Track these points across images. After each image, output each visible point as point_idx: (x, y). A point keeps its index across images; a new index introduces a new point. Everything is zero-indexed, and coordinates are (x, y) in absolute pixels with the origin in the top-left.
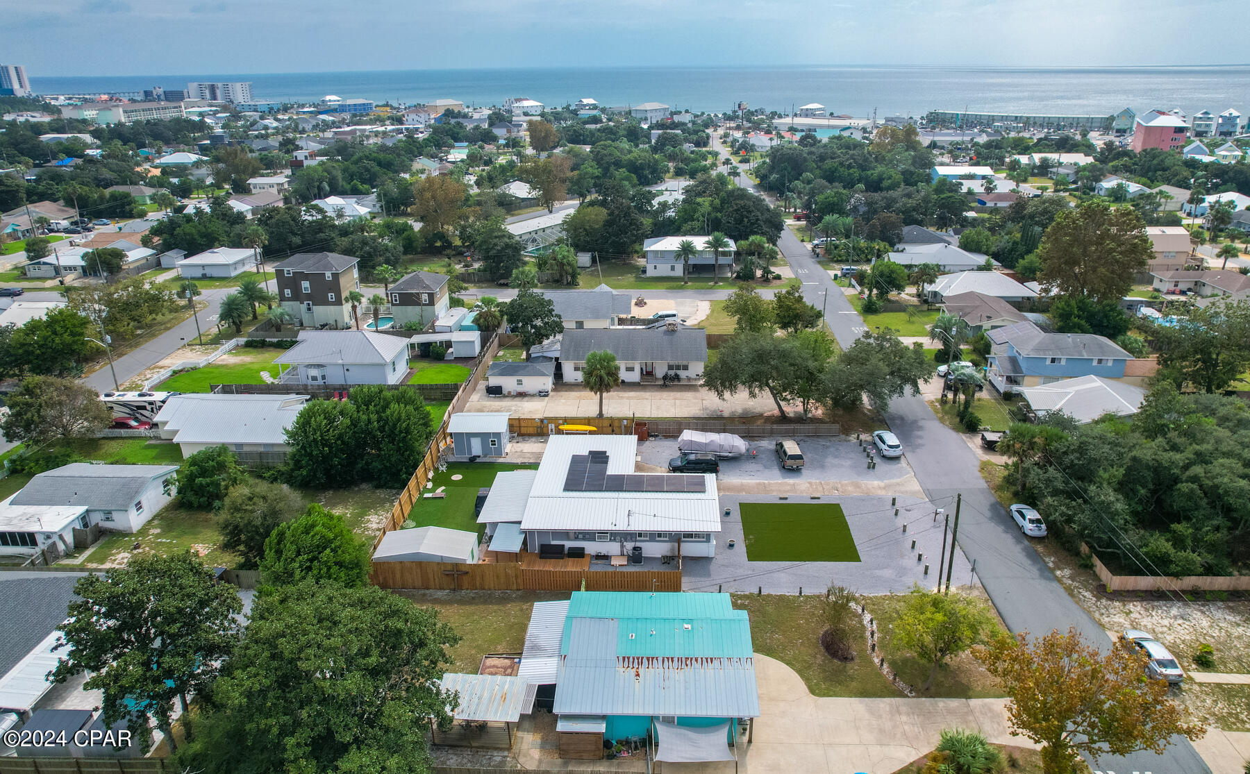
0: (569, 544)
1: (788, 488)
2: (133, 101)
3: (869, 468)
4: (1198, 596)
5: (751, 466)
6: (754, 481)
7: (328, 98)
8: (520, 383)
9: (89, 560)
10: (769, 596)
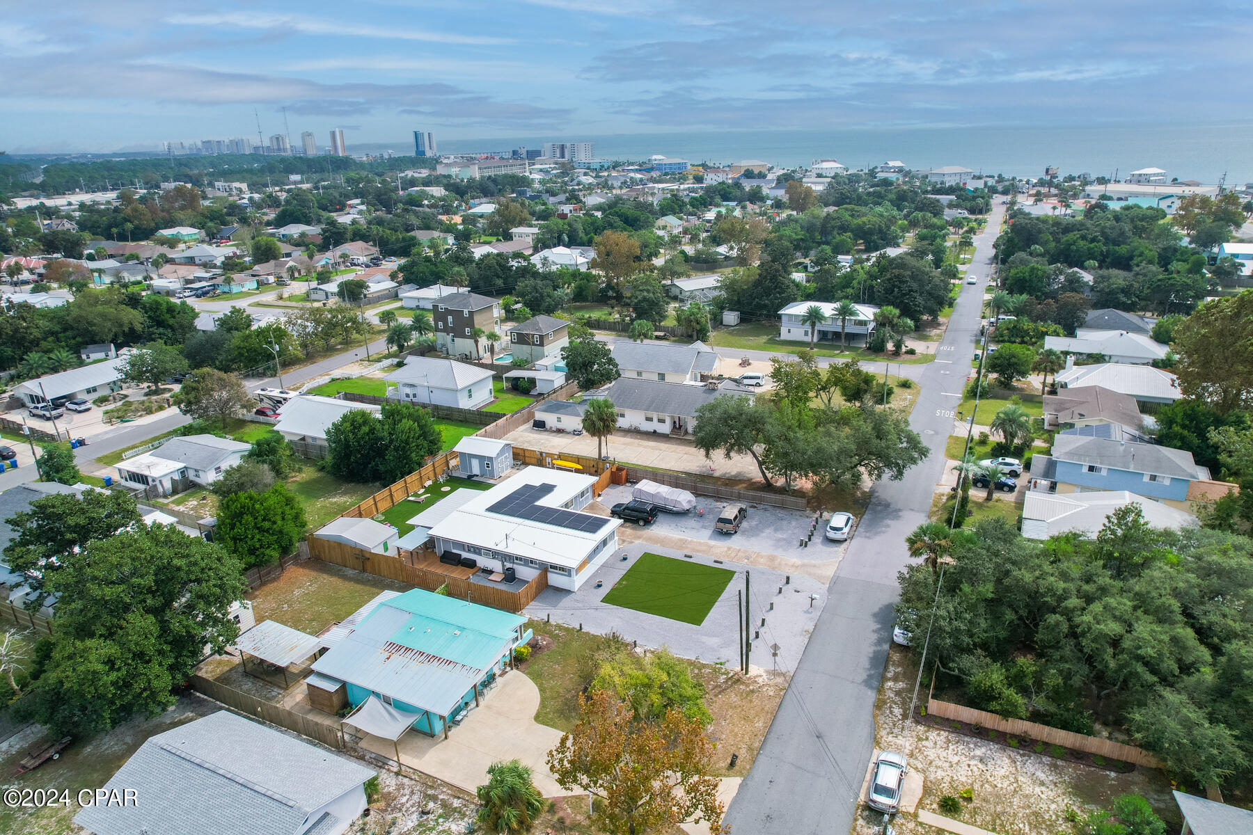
0: (465, 555)
1: (704, 548)
2: (502, 158)
3: (801, 545)
4: (1024, 744)
5: (691, 522)
6: (678, 537)
7: (654, 157)
8: (559, 420)
9: (173, 502)
10: (588, 633)
